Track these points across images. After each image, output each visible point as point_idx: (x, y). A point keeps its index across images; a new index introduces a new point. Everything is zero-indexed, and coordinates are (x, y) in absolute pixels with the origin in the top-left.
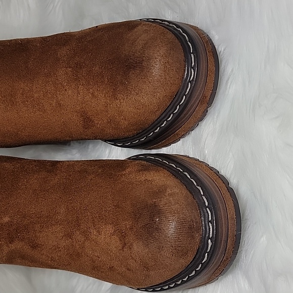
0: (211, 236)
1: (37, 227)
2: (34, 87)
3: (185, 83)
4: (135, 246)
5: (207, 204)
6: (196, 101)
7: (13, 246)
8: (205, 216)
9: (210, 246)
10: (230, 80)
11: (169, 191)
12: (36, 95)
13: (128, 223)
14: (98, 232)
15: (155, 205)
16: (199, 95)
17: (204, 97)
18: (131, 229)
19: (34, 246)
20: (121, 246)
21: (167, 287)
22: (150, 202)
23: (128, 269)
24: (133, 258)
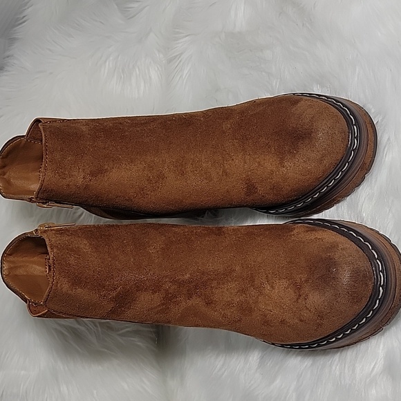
0: (382, 284)
1: (214, 284)
2: (203, 158)
3: (348, 152)
4: (310, 297)
5: (376, 256)
6: (357, 167)
7: (190, 303)
8: (376, 266)
9: (381, 293)
10: (386, 149)
11: (341, 246)
12: (204, 165)
13: (304, 277)
14: (272, 287)
15: (330, 258)
16: (360, 162)
17: (364, 163)
18: (307, 281)
19: (209, 303)
20: (295, 298)
21: (334, 339)
22: (324, 256)
23: (301, 321)
24: (307, 309)
